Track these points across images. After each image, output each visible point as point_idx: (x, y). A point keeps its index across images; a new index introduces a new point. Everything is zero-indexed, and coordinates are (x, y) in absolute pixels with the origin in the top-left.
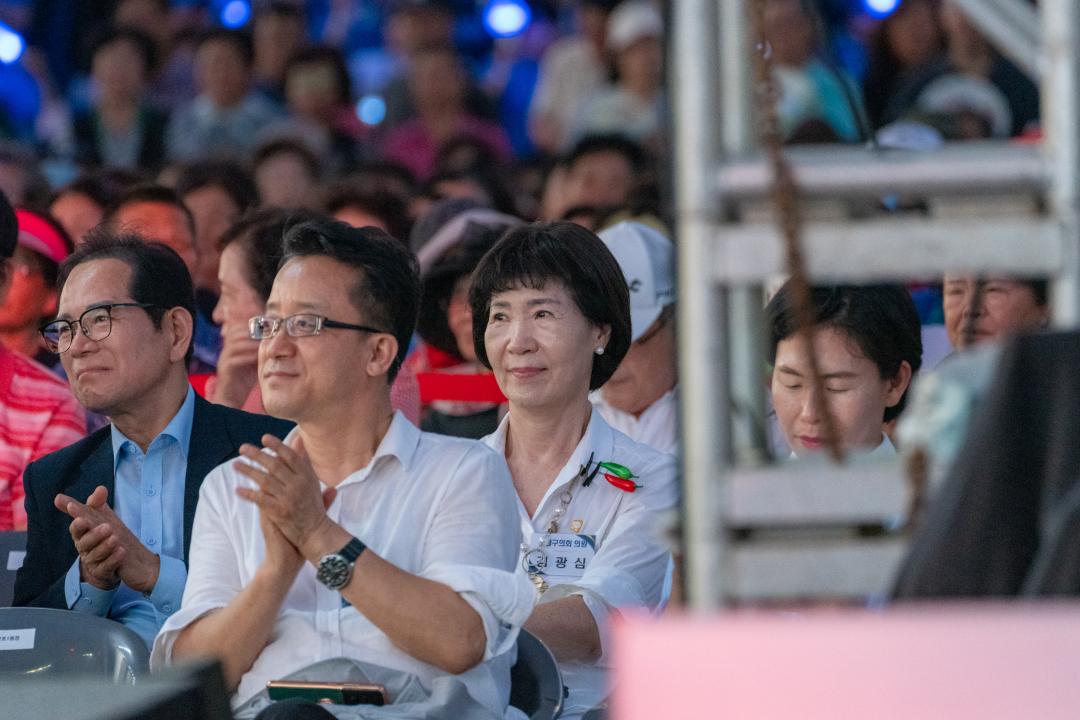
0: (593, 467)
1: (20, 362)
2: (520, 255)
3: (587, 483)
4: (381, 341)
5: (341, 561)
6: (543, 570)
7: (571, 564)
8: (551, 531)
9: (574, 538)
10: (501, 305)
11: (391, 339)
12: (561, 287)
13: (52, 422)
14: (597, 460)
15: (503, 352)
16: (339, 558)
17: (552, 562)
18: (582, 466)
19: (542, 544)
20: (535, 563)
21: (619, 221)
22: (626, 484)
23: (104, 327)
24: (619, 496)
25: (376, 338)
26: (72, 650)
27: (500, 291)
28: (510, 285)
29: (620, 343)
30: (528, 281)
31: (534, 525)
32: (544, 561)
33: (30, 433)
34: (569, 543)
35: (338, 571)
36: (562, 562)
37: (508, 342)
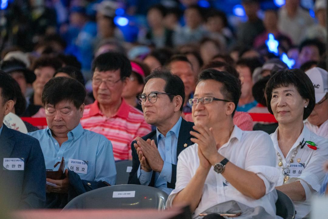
0: (304, 142)
1: (131, 108)
2: (281, 77)
3: (302, 147)
4: (230, 104)
5: (221, 165)
6: (289, 174)
7: (297, 172)
8: (291, 162)
9: (298, 164)
10: (276, 92)
11: (233, 103)
12: (294, 86)
13: (141, 127)
14: (305, 140)
15: (276, 106)
16: (220, 164)
17: (292, 171)
18: (300, 142)
19: (288, 166)
20: (286, 172)
21: (313, 67)
22: (314, 147)
23: (155, 99)
24: (312, 151)
25: (229, 103)
26: (145, 198)
27: (275, 88)
28: (278, 86)
29: (312, 104)
30: (284, 85)
31: (286, 160)
32: (289, 171)
33: (134, 130)
34: (296, 166)
35: (220, 168)
36: (294, 172)
37: (278, 103)
